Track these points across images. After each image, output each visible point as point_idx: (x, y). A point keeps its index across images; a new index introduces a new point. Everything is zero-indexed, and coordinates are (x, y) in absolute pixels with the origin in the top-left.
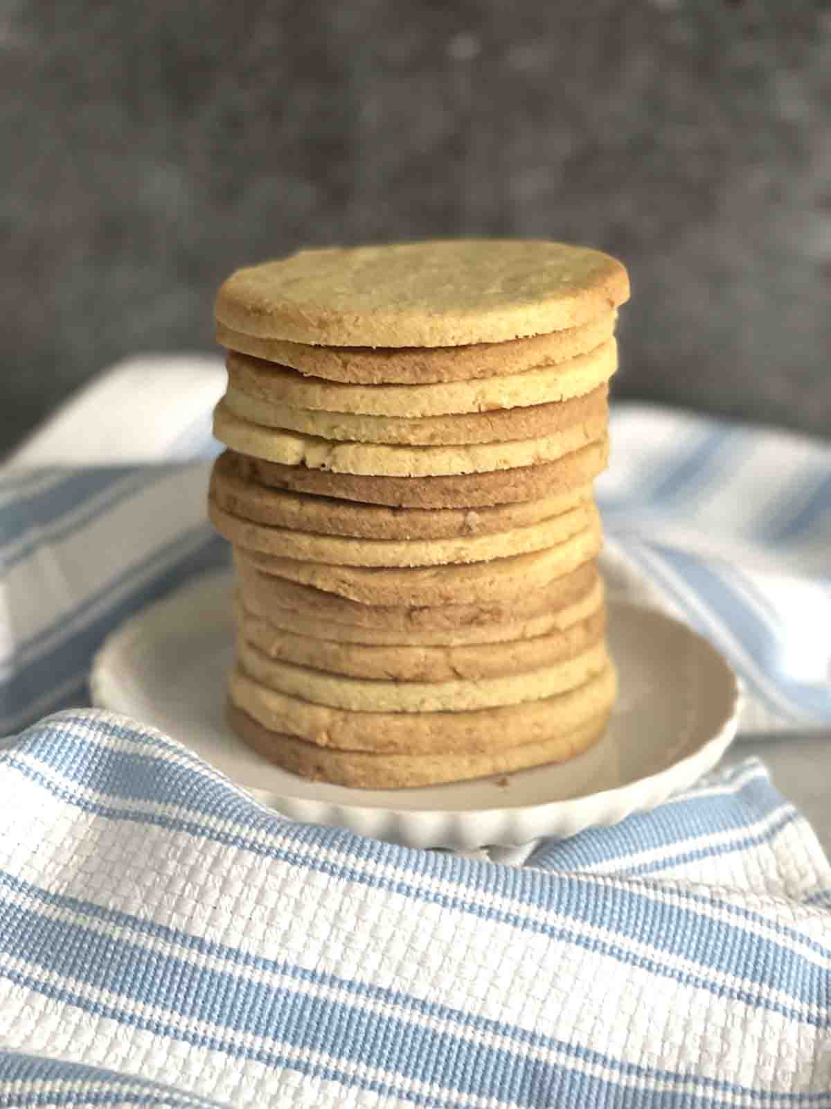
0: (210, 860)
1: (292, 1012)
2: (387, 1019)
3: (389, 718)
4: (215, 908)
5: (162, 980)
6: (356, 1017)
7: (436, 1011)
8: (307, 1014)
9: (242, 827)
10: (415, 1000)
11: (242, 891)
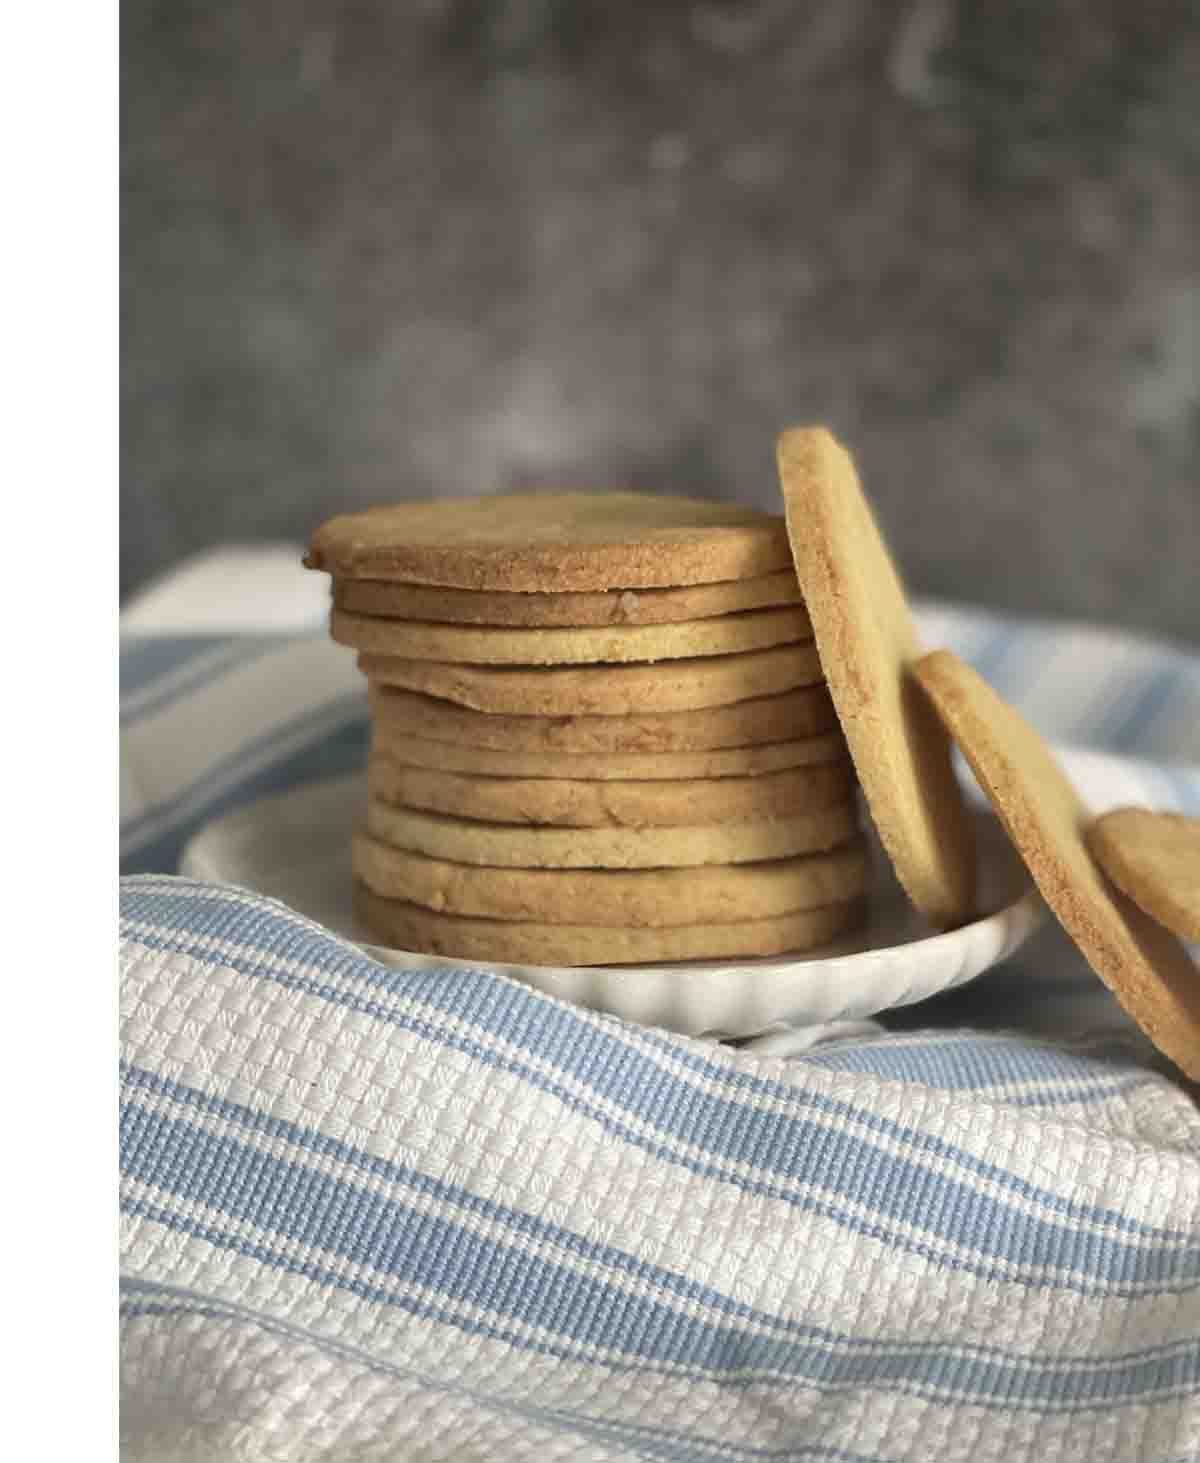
0: (309, 1021)
1: (405, 1235)
2: (532, 1259)
3: (521, 877)
4: (314, 1085)
5: (234, 1178)
6: (490, 1250)
7: (599, 1254)
8: (424, 1240)
9: (354, 981)
10: (574, 1237)
11: (354, 1065)
